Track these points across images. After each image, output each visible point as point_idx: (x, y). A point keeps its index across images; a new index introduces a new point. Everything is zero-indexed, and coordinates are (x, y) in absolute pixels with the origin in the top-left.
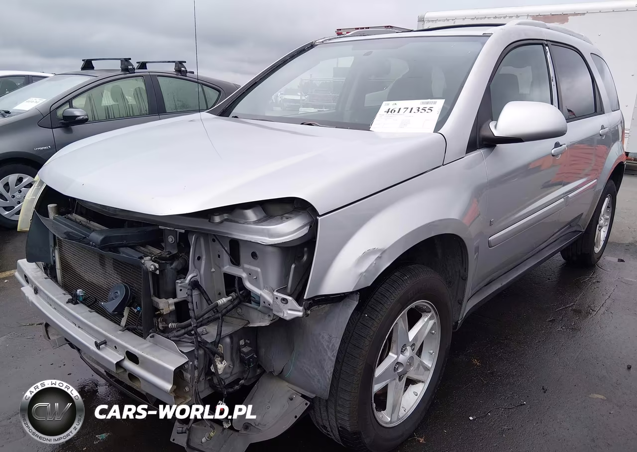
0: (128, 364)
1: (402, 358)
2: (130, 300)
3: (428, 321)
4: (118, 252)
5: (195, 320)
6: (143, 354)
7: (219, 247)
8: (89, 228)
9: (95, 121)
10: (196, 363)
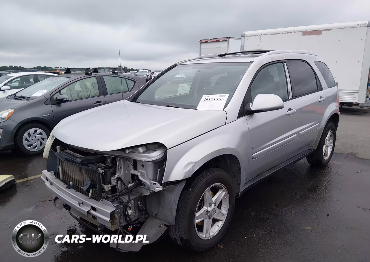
0: (93, 212)
1: (209, 209)
2: (93, 186)
3: (222, 193)
4: (88, 166)
5: (119, 193)
6: (98, 207)
7: (129, 163)
8: (75, 156)
9: (72, 100)
10: (119, 210)
